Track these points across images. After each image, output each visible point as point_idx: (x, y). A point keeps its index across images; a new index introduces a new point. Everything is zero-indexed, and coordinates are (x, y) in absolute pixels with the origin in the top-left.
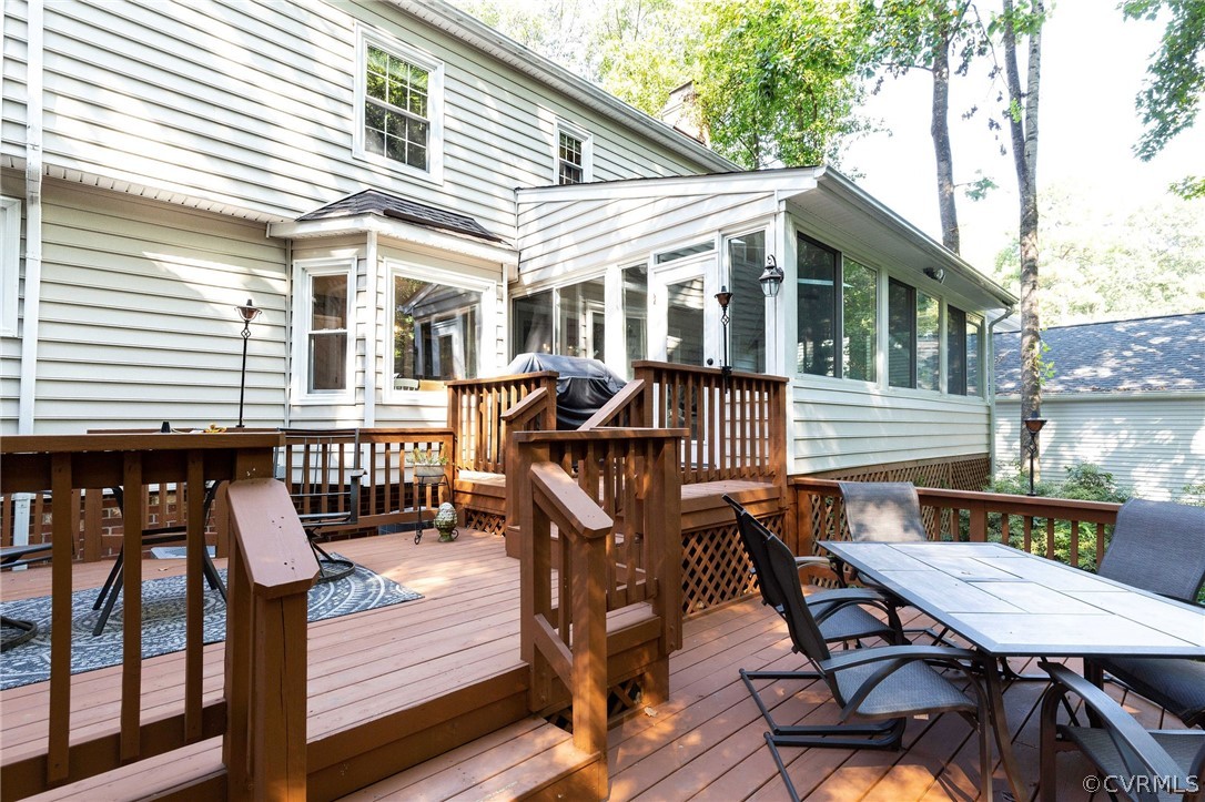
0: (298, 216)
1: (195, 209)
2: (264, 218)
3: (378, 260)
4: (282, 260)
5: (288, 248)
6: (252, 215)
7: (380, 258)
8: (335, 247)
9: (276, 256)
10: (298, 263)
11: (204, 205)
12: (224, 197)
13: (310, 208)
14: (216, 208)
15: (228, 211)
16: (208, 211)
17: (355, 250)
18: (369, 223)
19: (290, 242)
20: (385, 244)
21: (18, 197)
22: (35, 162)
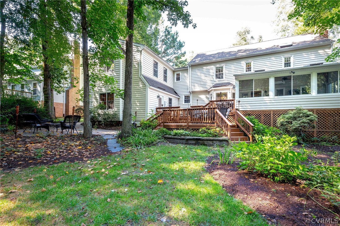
0: (208, 89)
1: (201, 91)
3: (214, 92)
9: (208, 93)
13: (210, 88)
15: (204, 90)
17: (212, 91)
18: (212, 89)
19: (209, 91)
20: (215, 90)
21: (191, 93)
22: (191, 91)
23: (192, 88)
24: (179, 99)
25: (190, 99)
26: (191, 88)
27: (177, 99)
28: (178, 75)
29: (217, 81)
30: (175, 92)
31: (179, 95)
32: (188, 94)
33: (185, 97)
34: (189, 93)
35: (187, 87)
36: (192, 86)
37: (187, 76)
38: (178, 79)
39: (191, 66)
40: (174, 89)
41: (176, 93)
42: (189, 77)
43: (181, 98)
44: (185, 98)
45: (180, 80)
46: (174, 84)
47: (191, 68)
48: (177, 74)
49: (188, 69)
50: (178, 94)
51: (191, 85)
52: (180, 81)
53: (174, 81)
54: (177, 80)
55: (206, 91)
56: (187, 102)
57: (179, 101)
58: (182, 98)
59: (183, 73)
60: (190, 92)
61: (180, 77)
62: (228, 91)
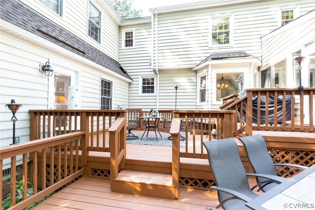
0: (196, 65)
1: (179, 69)
2: (191, 67)
3: (211, 71)
4: (195, 75)
5: (196, 72)
6: (189, 67)
7: (212, 70)
8: (203, 70)
9: (194, 74)
10: (198, 75)
11: (180, 68)
12: (184, 65)
13: (199, 62)
14: (182, 68)
15: (185, 68)
16: (182, 69)
17: (206, 70)
18: (209, 62)
19: (196, 71)
20: (213, 66)
21: (156, 74)
22: (157, 68)
23: (160, 61)
24: (130, 84)
25: (155, 85)
26: (156, 62)
27: (127, 85)
28: (129, 35)
29: (217, 49)
30: (121, 68)
31: (132, 77)
32: (149, 75)
33: (144, 80)
34: (153, 73)
35: (148, 61)
36: (160, 58)
37: (149, 36)
38: (129, 43)
39: (159, 14)
40: (120, 63)
41: (123, 71)
42: (152, 39)
43: (134, 83)
44: (144, 84)
45: (132, 45)
46: (120, 54)
47: (157, 18)
48: (126, 34)
49: (150, 23)
50: (129, 74)
51: (156, 55)
52: (134, 46)
53: (119, 47)
54: (126, 46)
55: (190, 69)
56: (148, 92)
57: (131, 89)
58: (137, 83)
59: (139, 31)
60: (154, 71)
61: (134, 38)
62: (247, 69)
